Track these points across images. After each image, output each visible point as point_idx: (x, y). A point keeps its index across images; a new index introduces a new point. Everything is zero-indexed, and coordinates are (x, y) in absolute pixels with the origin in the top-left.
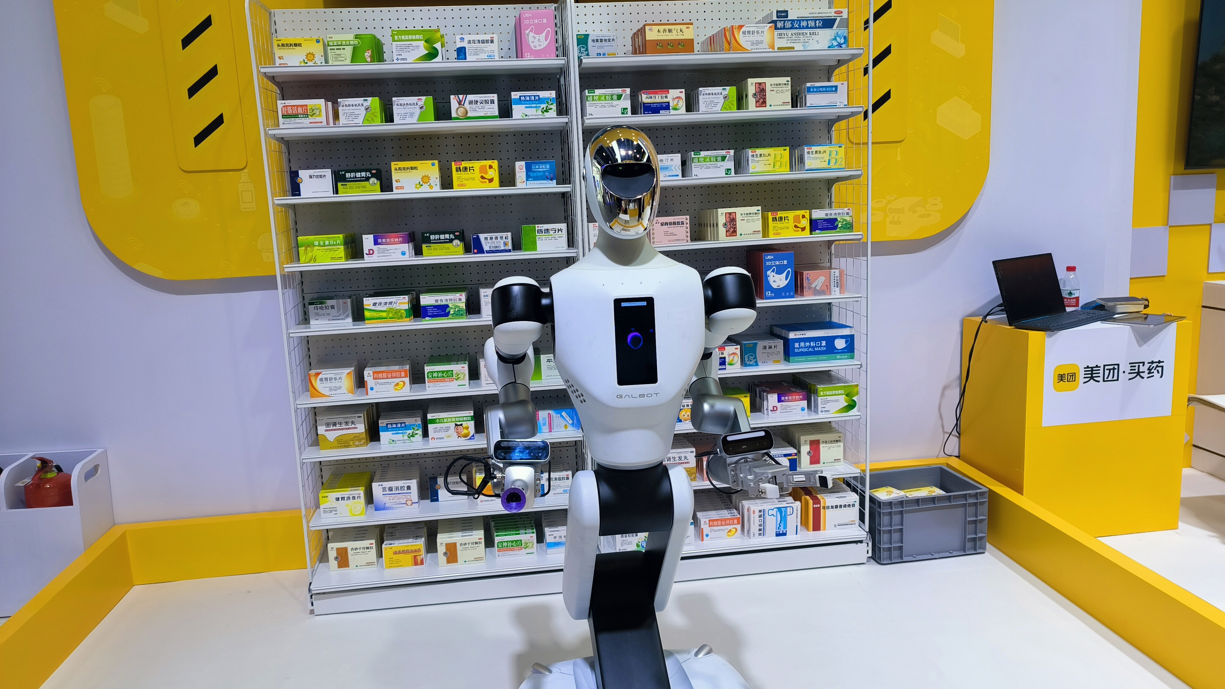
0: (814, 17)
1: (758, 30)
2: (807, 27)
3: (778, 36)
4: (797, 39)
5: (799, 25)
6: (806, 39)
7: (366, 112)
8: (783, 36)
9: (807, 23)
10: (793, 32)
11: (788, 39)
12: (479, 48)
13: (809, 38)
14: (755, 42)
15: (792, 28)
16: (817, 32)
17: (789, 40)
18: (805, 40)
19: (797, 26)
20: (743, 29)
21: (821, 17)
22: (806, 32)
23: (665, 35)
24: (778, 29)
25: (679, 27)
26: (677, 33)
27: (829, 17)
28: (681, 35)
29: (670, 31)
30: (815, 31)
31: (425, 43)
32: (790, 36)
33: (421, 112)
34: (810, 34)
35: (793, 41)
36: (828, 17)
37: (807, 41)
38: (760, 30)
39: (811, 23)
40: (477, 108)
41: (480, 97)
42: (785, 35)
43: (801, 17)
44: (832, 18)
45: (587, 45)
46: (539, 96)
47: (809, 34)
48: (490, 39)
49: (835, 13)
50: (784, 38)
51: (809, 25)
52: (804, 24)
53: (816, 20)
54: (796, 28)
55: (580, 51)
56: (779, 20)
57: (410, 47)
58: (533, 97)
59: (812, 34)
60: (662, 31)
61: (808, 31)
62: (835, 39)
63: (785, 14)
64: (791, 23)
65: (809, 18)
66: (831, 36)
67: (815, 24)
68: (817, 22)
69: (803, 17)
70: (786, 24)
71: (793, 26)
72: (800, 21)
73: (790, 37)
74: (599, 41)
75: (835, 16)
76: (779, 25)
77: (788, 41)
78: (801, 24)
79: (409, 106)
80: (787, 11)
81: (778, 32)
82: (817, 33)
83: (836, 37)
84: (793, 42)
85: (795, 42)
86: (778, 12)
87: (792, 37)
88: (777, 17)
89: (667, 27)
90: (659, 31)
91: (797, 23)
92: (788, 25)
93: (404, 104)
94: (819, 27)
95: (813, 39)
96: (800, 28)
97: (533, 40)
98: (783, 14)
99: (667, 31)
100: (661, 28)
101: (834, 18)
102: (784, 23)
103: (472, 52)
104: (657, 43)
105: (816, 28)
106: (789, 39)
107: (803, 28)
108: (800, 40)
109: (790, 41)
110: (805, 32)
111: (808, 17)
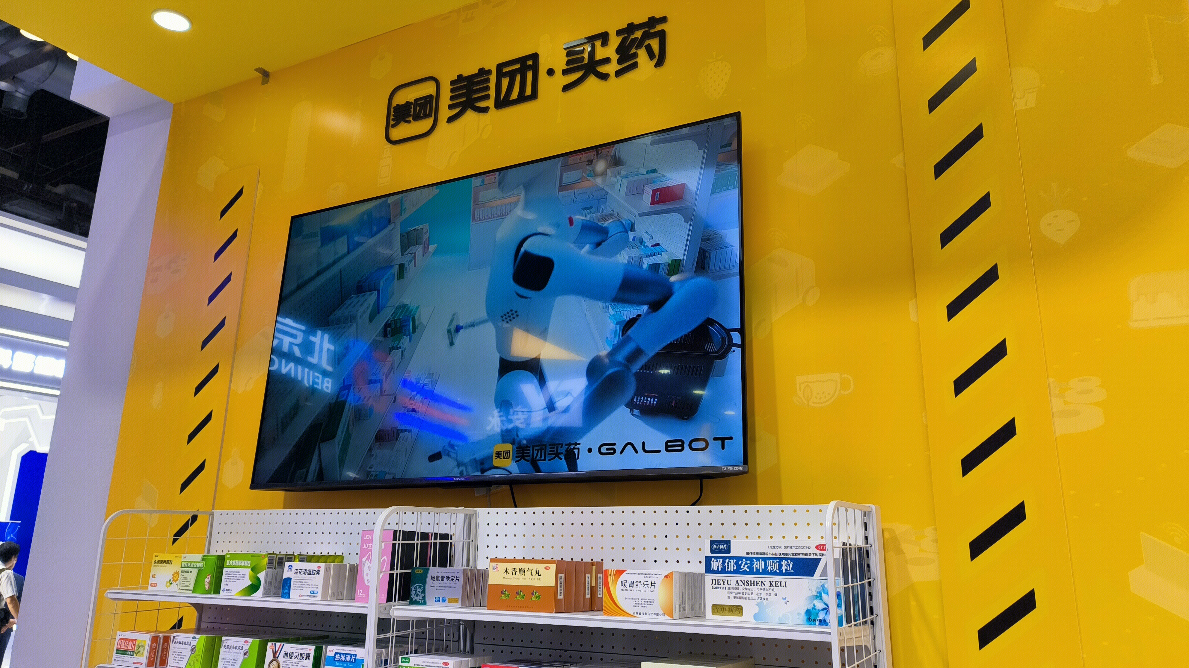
0: (777, 554)
1: (646, 580)
2: (765, 572)
3: (714, 585)
4: (747, 591)
5: (751, 568)
6: (764, 593)
7: (192, 653)
8: (722, 586)
9: (765, 564)
10: (739, 579)
11: (730, 591)
12: (304, 581)
13: (768, 592)
14: (640, 600)
15: (737, 571)
16: (783, 581)
17: (731, 593)
18: (761, 594)
19: (745, 568)
20: (623, 577)
21: (790, 554)
22: (763, 580)
23: (514, 578)
24: (714, 572)
25: (534, 567)
26: (532, 577)
27: (807, 554)
28: (537, 579)
29: (522, 572)
30: (779, 580)
31: (251, 571)
32: (733, 585)
33: (244, 659)
34: (771, 584)
35: (739, 595)
36: (803, 554)
37: (766, 597)
38: (650, 581)
39: (773, 566)
40: (290, 664)
41: (297, 649)
42: (726, 583)
43: (754, 554)
44: (812, 557)
45: (424, 584)
46: (356, 655)
47: (767, 584)
48: (316, 569)
49: (817, 547)
50: (723, 588)
51: (769, 568)
52: (759, 565)
53: (781, 559)
54: (745, 572)
55: (416, 593)
56: (716, 558)
57: (237, 576)
58: (349, 656)
59: (774, 584)
60: (510, 571)
61: (767, 579)
62: (819, 597)
63: (725, 546)
64: (736, 563)
65: (769, 556)
66: (811, 590)
67: (780, 566)
68: (784, 563)
69: (757, 554)
70: (726, 564)
71: (739, 567)
72: (751, 559)
73: (734, 589)
74: (440, 579)
75: (816, 555)
76: (715, 565)
77: (730, 595)
78: (754, 566)
79: (234, 650)
80: (728, 542)
81: (714, 578)
82: (783, 584)
83: (820, 593)
84: (740, 598)
85: (743, 598)
86: (713, 542)
87: (738, 589)
88: (712, 551)
89: (518, 566)
90: (506, 570)
91: (746, 563)
92: (731, 566)
93: (231, 647)
94: (787, 573)
95: (776, 595)
96: (751, 572)
97: (368, 572)
98: (721, 547)
99: (518, 571)
100: (510, 566)
101: (815, 557)
102: (723, 563)
103: (297, 586)
104: (502, 589)
105: (781, 573)
106: (733, 591)
107: (758, 572)
108: (752, 594)
109: (734, 595)
110: (760, 579)
111: (767, 554)
